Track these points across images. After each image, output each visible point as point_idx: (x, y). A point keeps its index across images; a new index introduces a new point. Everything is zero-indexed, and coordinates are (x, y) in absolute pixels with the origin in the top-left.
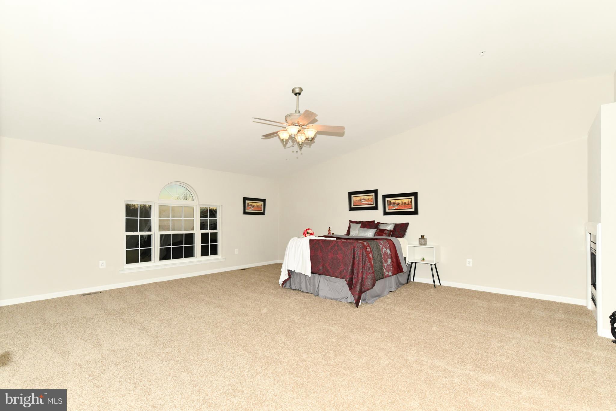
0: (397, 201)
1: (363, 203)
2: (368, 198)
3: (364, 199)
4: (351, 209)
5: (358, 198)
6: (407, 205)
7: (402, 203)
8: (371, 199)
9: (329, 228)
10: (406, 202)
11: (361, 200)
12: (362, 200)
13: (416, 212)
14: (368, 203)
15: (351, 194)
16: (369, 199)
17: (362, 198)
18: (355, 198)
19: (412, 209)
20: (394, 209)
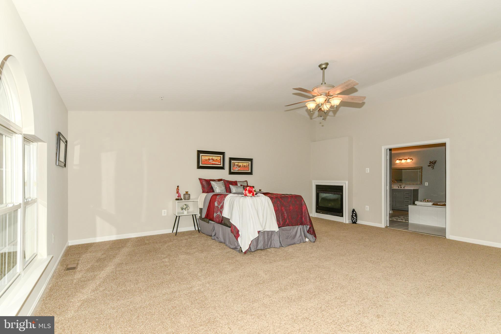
0: (240, 164)
1: (212, 162)
2: (216, 158)
3: (212, 159)
4: (199, 167)
5: (207, 158)
6: (245, 168)
7: (243, 166)
8: (219, 160)
9: (178, 186)
10: (245, 165)
11: (209, 159)
12: (211, 160)
13: (251, 173)
14: (216, 163)
15: (199, 152)
16: (217, 160)
17: (211, 158)
18: (204, 157)
19: (249, 170)
20: (237, 170)
